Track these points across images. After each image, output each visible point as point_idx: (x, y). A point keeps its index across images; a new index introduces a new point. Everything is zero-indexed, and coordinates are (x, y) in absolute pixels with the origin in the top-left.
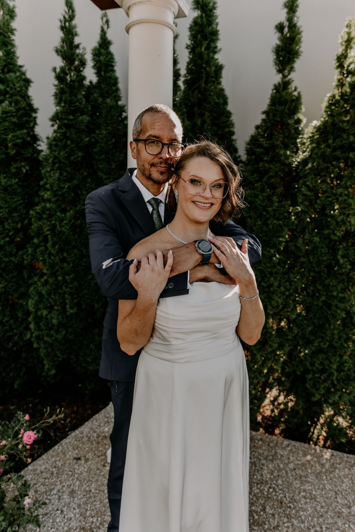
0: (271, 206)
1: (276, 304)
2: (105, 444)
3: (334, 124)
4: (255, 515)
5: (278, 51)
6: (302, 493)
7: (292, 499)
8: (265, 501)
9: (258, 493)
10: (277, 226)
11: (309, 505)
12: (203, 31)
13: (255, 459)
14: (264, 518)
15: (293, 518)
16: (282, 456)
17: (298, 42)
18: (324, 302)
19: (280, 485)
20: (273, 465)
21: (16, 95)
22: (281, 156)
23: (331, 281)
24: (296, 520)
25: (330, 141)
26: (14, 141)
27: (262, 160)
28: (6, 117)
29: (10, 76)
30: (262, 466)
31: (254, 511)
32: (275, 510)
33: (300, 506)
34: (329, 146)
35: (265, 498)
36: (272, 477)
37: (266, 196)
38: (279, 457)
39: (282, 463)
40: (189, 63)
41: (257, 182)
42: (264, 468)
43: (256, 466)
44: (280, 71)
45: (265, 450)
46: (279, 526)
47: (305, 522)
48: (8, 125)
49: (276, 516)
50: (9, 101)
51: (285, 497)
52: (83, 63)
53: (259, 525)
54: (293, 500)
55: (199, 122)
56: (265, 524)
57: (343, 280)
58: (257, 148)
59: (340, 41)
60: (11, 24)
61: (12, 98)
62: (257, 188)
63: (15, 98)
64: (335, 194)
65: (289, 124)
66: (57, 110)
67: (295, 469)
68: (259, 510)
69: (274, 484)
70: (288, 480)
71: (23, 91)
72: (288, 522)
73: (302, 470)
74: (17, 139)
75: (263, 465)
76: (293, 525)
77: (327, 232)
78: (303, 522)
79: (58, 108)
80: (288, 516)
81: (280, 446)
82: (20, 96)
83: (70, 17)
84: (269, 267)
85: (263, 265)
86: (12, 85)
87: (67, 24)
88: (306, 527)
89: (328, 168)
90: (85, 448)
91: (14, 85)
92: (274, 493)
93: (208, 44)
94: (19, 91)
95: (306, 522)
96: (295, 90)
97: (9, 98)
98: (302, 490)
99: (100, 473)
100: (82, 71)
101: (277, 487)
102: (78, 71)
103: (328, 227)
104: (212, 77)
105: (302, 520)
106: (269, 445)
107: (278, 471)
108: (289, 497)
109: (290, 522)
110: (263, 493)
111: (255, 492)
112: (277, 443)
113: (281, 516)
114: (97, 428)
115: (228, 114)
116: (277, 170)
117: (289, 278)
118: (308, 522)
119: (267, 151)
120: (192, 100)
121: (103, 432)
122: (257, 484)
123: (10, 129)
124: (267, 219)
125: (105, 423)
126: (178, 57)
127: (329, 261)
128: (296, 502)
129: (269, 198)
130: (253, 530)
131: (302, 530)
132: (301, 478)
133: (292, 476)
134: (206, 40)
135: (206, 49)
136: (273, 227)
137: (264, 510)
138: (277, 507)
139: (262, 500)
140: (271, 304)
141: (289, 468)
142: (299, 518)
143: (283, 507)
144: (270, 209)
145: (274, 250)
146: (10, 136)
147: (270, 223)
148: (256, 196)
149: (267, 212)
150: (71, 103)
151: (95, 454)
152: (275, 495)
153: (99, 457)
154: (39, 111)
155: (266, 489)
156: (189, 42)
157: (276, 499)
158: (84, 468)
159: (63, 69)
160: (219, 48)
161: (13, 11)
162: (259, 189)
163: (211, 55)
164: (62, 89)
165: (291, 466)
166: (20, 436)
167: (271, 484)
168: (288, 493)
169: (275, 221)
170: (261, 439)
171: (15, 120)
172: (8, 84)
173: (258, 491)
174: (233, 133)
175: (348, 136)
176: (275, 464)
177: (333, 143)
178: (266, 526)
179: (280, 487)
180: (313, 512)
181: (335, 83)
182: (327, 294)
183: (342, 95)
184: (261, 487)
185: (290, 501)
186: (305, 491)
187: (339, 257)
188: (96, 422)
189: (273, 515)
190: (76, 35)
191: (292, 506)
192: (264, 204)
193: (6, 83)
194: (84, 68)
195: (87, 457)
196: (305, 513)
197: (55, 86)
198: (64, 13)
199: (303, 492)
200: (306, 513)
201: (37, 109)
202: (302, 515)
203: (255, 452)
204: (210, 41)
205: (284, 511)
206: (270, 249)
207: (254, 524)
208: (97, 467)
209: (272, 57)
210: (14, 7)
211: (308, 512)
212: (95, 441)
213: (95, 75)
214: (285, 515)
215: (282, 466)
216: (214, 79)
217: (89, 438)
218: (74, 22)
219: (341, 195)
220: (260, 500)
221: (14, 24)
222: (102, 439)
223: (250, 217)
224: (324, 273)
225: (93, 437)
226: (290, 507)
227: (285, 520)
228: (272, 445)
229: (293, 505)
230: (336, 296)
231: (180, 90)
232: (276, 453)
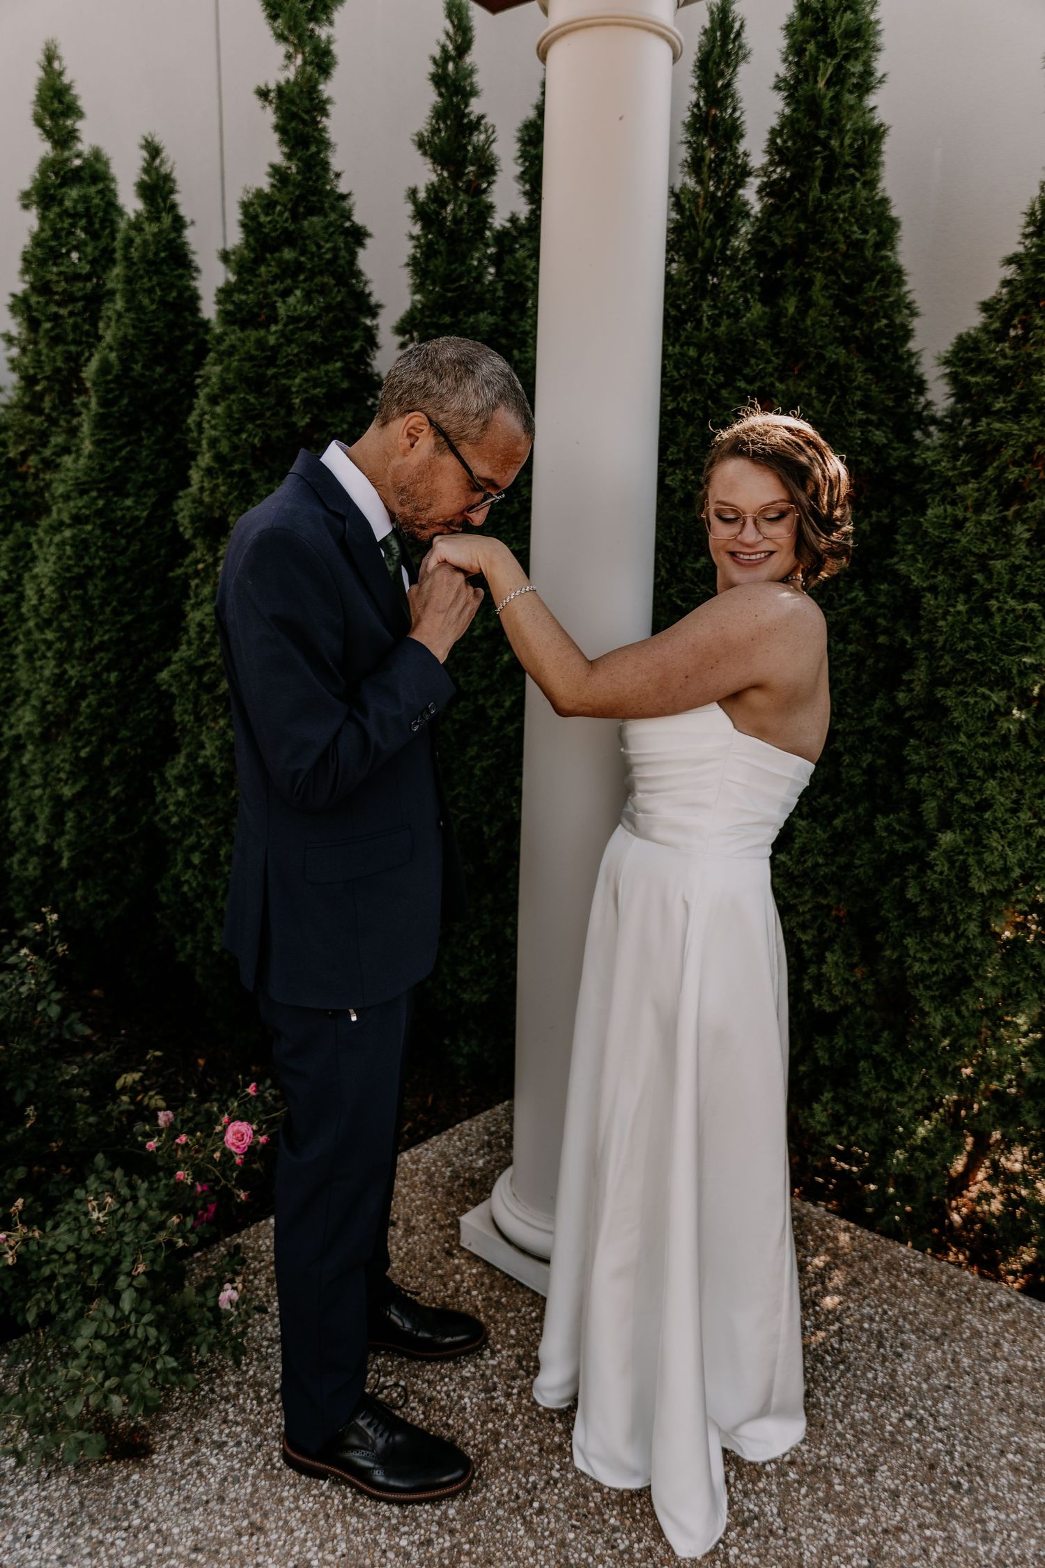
1: (998, 865)
2: (467, 1198)
4: (837, 1481)
6: (1010, 1456)
7: (969, 1465)
8: (880, 1450)
9: (864, 1422)
10: (1017, 618)
11: (1023, 1497)
12: (825, 29)
13: (884, 1326)
14: (864, 1498)
15: (957, 1518)
16: (976, 1334)
19: (945, 1416)
20: (939, 1353)
21: (321, 273)
24: (964, 1528)
26: (306, 391)
27: (988, 411)
28: (293, 332)
29: (311, 223)
30: (900, 1350)
31: (837, 1470)
32: (904, 1483)
33: (992, 1490)
35: (883, 1440)
36: (925, 1386)
37: (989, 523)
38: (967, 1334)
39: (968, 1355)
40: (774, 133)
41: (966, 480)
42: (905, 1356)
43: (880, 1345)
45: (925, 1305)
46: (905, 1531)
47: (992, 1540)
48: (296, 351)
49: (904, 1500)
50: (303, 289)
51: (950, 1453)
52: (488, 170)
53: (840, 1510)
54: (973, 1468)
55: (791, 306)
56: (861, 1513)
60: (321, 87)
61: (312, 280)
62: (963, 498)
63: (318, 280)
66: (413, 303)
67: (1008, 1381)
68: (853, 1470)
69: (924, 1408)
70: (975, 1407)
71: (342, 262)
72: (936, 1527)
73: (1033, 1389)
74: (315, 387)
75: (905, 1345)
76: (949, 1539)
78: (987, 1538)
79: (418, 297)
80: (944, 1512)
81: (978, 1306)
82: (333, 274)
83: (457, 48)
84: (985, 747)
85: (963, 738)
86: (314, 249)
87: (451, 66)
88: (992, 1556)
90: (413, 1200)
91: (319, 247)
92: (916, 1435)
93: (839, 67)
94: (329, 262)
95: (998, 1542)
97: (305, 280)
98: (1013, 1448)
99: (434, 1269)
100: (485, 191)
101: (931, 1419)
102: (476, 192)
104: (847, 166)
105: (985, 1531)
106: (941, 1294)
107: (951, 1374)
108: (962, 1454)
109: (944, 1530)
110: (882, 1427)
111: (857, 1416)
112: (973, 1290)
113: (919, 1505)
114: (457, 1156)
115: (894, 276)
116: (1030, 439)
118: (1003, 1543)
119: (1006, 379)
120: (777, 240)
121: (471, 1168)
122: (871, 1397)
123: (300, 361)
124: (988, 595)
125: (482, 1147)
126: (743, 119)
128: (982, 1477)
129: (1001, 530)
130: (819, 1520)
131: (978, 1561)
132: (1019, 1411)
133: (992, 1398)
134: (832, 55)
135: (829, 83)
136: (1004, 621)
137: (871, 1472)
138: (914, 1477)
139: (871, 1446)
140: (980, 862)
141: (988, 1373)
142: (978, 1526)
143: (933, 1480)
144: (998, 565)
145: (1004, 694)
146: (297, 381)
147: (994, 609)
148: (958, 525)
149: (990, 573)
150: (448, 280)
151: (434, 1220)
152: (918, 1441)
153: (441, 1228)
154: (382, 312)
155: (894, 1417)
156: (782, 70)
157: (918, 1453)
158: (400, 1248)
159: (433, 190)
160: (879, 74)
161: (327, 52)
162: (969, 502)
163: (850, 99)
164: (430, 244)
165: (1000, 1368)
166: (218, 1128)
167: (914, 1407)
168: (961, 1443)
169: (1012, 603)
170: (922, 1273)
171: (315, 337)
172: (305, 245)
173: (866, 1415)
176: (944, 1353)
178: (862, 1521)
179: (943, 1422)
180: (1031, 1518)
184: (879, 1406)
185: (962, 1469)
186: (1020, 1450)
188: (460, 1140)
189: (895, 1494)
190: (473, 93)
191: (966, 1486)
192: (984, 549)
193: (300, 242)
194: (490, 184)
195: (413, 1222)
196: (1002, 1517)
197: (412, 237)
198: (443, 38)
199: (1015, 1454)
200: (1008, 1515)
201: (379, 306)
202: (990, 1518)
203: (892, 1305)
204: (846, 58)
205: (933, 1491)
206: (991, 690)
207: (826, 1505)
208: (431, 1254)
210: (329, 41)
211: (1013, 1517)
212: (443, 1187)
213: (523, 200)
214: (935, 1506)
215: (966, 1362)
216: (852, 171)
217: (431, 1176)
218: (469, 59)
220: (866, 1445)
221: (327, 89)
222: (463, 1185)
225: (442, 1175)
226: (957, 1487)
227: (931, 1518)
228: (951, 1294)
229: (970, 1481)
231: (748, 215)
232: (958, 1321)
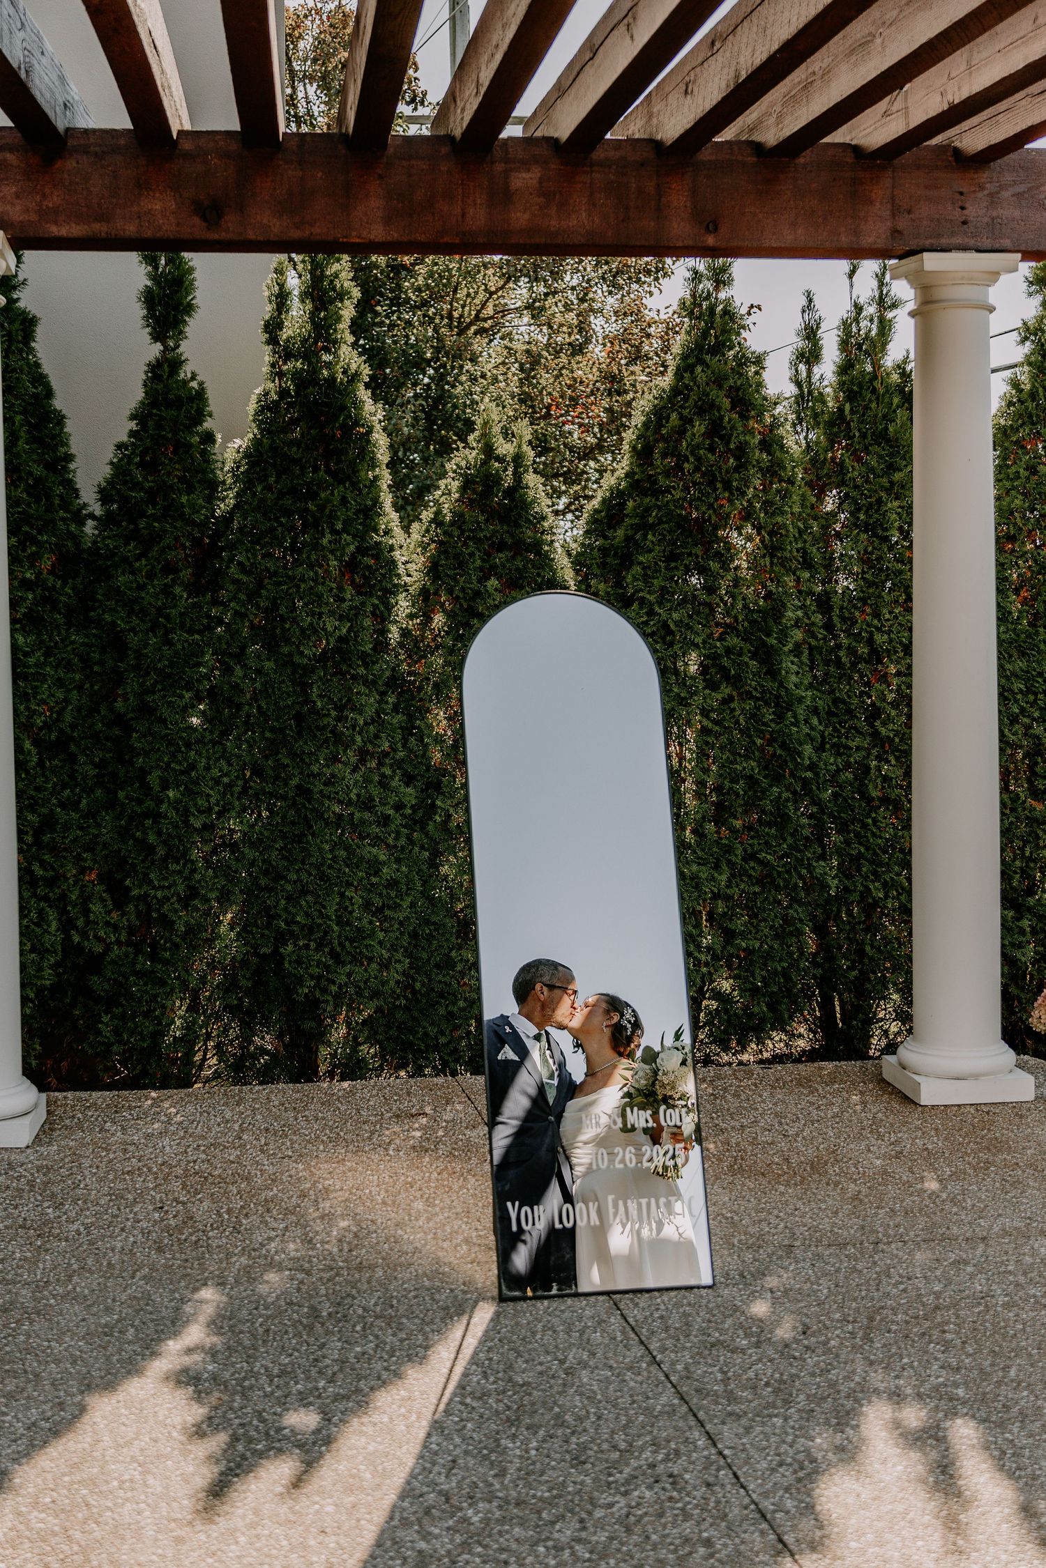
0: (174, 607)
3: (273, 448)
5: (149, 298)
17: (190, 288)
18: (298, 787)
22: (183, 506)
23: (306, 743)
25: (272, 480)
27: (143, 514)
34: (269, 488)
37: (159, 586)
41: (138, 558)
44: (157, 336)
57: (326, 741)
58: (131, 489)
59: (267, 294)
62: (139, 570)
64: (292, 578)
65: (191, 445)
77: (286, 650)
89: (273, 530)
96: (193, 377)
103: (288, 641)
117: (225, 751)
119: (152, 496)
124: (169, 632)
127: (297, 707)
129: (166, 591)
136: (183, 647)
144: (172, 612)
147: (175, 640)
148: (140, 587)
149: (167, 618)
162: (144, 573)
169: (186, 636)
174: (69, 458)
175: (303, 468)
177: (276, 482)
181: (266, 369)
182: (300, 773)
183: (283, 393)
187: (314, 697)
192: (159, 603)
209: (139, 311)
219: (303, 580)
223: (133, 630)
224: (291, 730)
230: (319, 774)
